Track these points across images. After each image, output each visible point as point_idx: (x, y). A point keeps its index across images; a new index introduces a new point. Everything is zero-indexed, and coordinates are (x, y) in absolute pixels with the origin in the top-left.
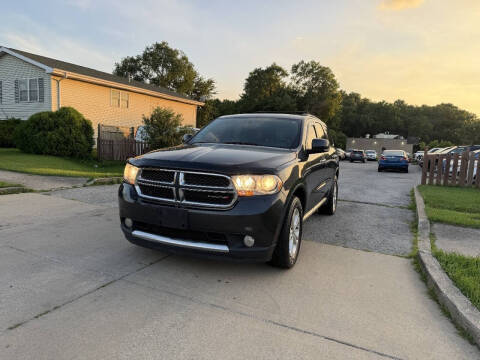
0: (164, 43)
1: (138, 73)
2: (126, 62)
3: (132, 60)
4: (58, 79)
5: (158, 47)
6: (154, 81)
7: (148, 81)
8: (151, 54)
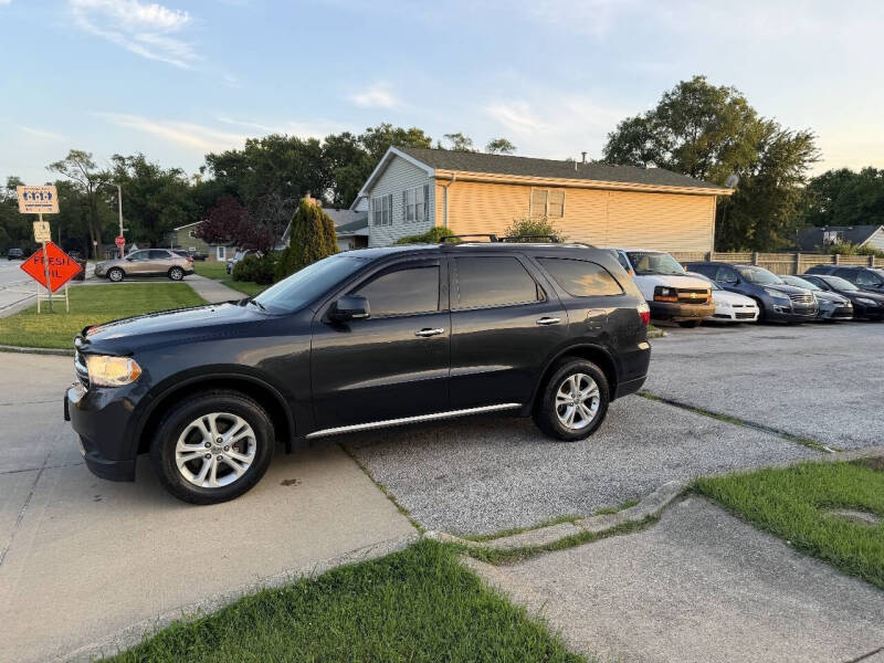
0: (697, 79)
1: (649, 145)
2: (626, 126)
3: (637, 121)
4: (445, 183)
5: (686, 88)
6: (677, 153)
7: (668, 156)
8: (673, 105)
